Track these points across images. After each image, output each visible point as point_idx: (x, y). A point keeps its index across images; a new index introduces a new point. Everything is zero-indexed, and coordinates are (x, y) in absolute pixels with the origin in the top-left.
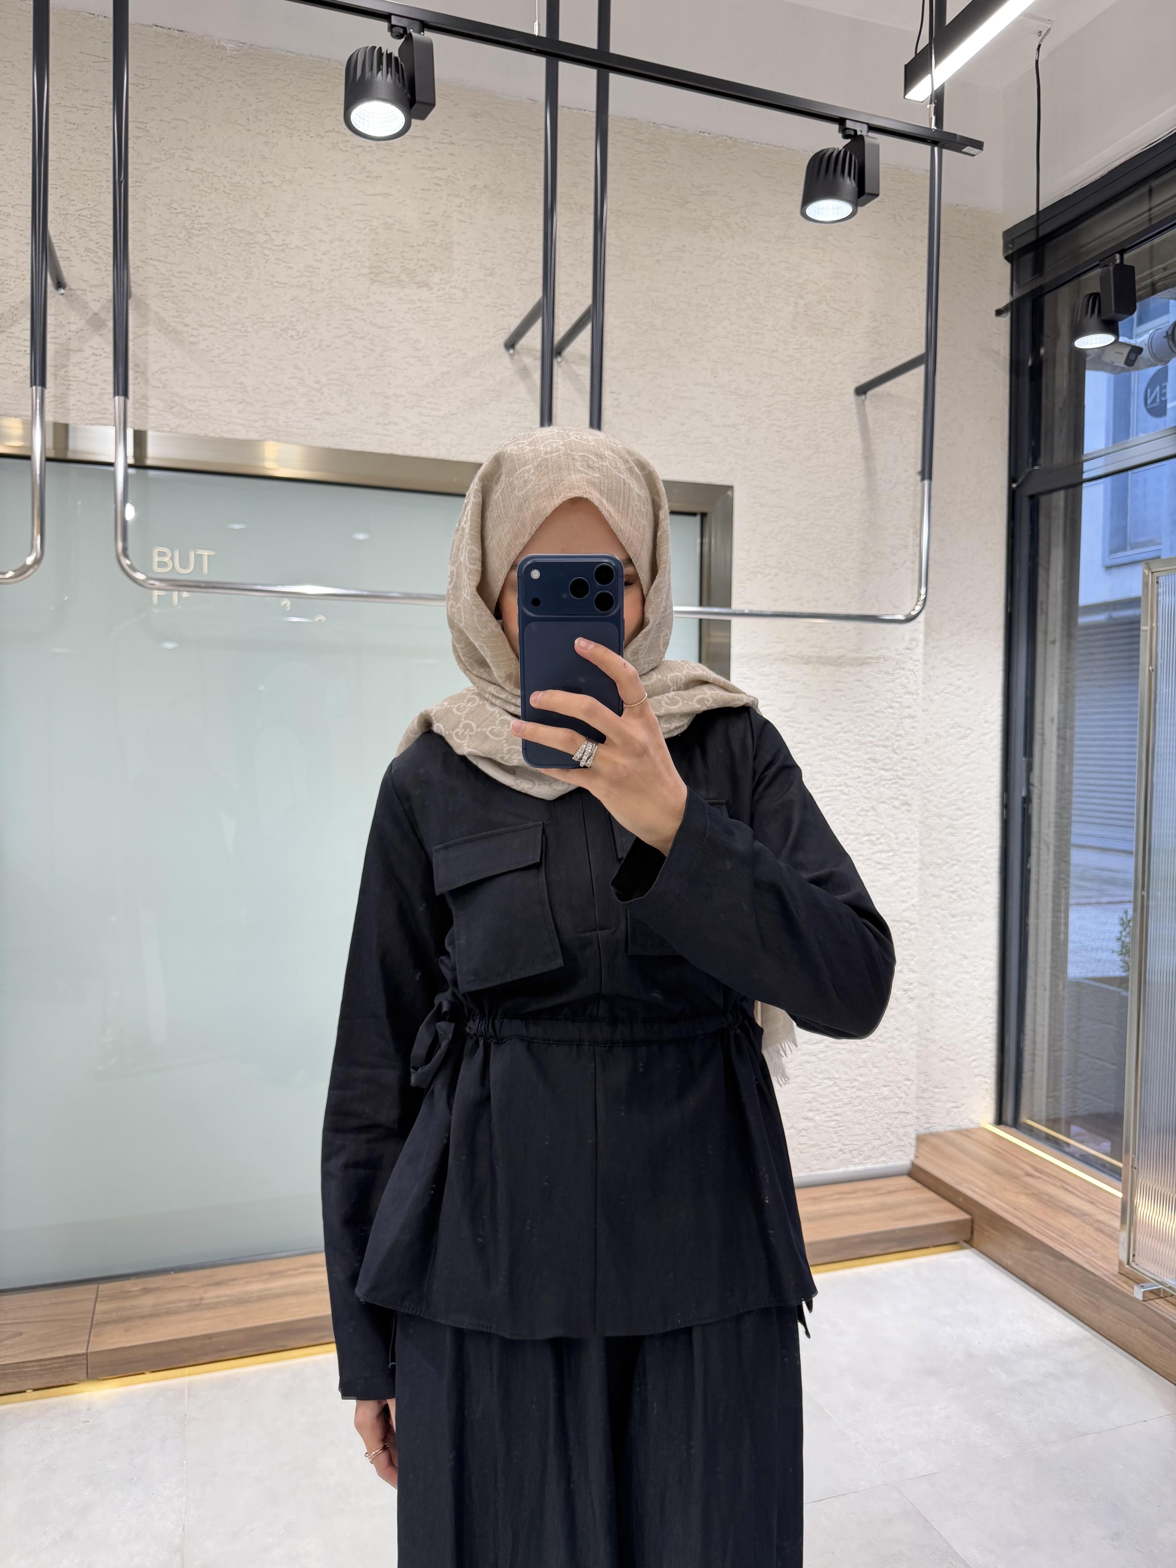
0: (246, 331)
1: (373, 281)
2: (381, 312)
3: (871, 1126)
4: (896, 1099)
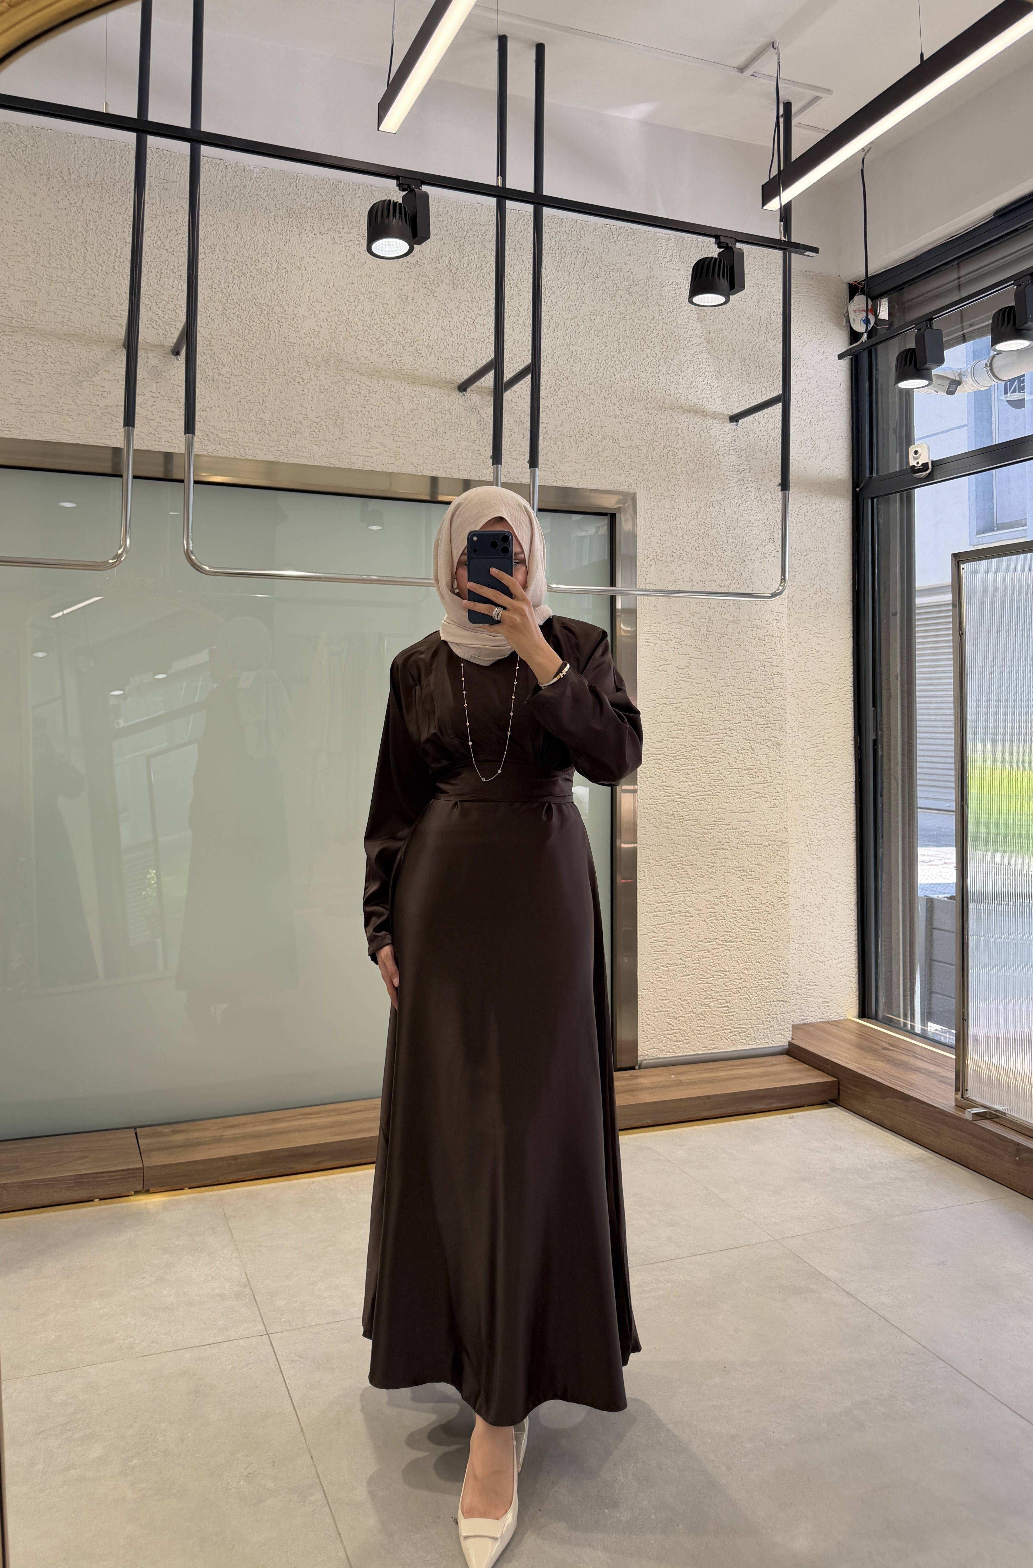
3: (755, 1012)
4: (775, 990)
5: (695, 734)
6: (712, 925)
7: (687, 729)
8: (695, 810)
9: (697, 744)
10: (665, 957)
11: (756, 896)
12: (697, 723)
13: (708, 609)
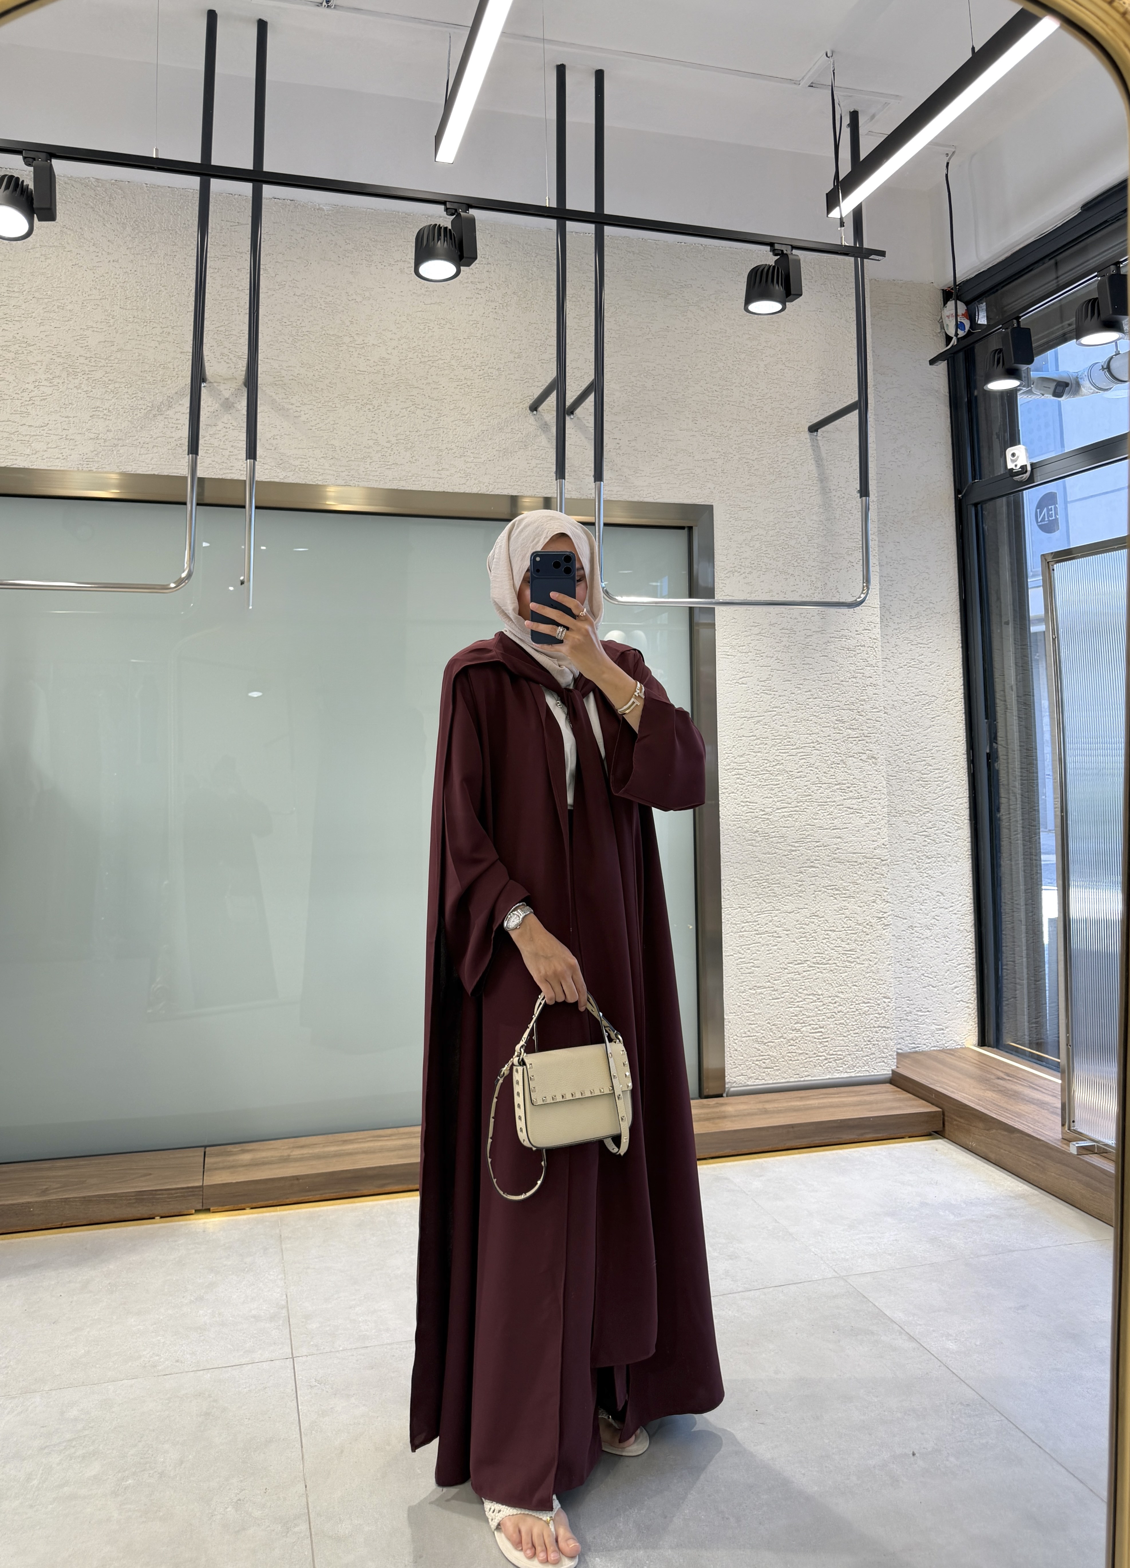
0: (336, 407)
3: (853, 1038)
4: (876, 1015)
5: (779, 748)
6: (802, 946)
7: (770, 743)
8: (781, 827)
9: (781, 758)
10: (752, 979)
11: (850, 916)
12: (781, 737)
13: (789, 620)
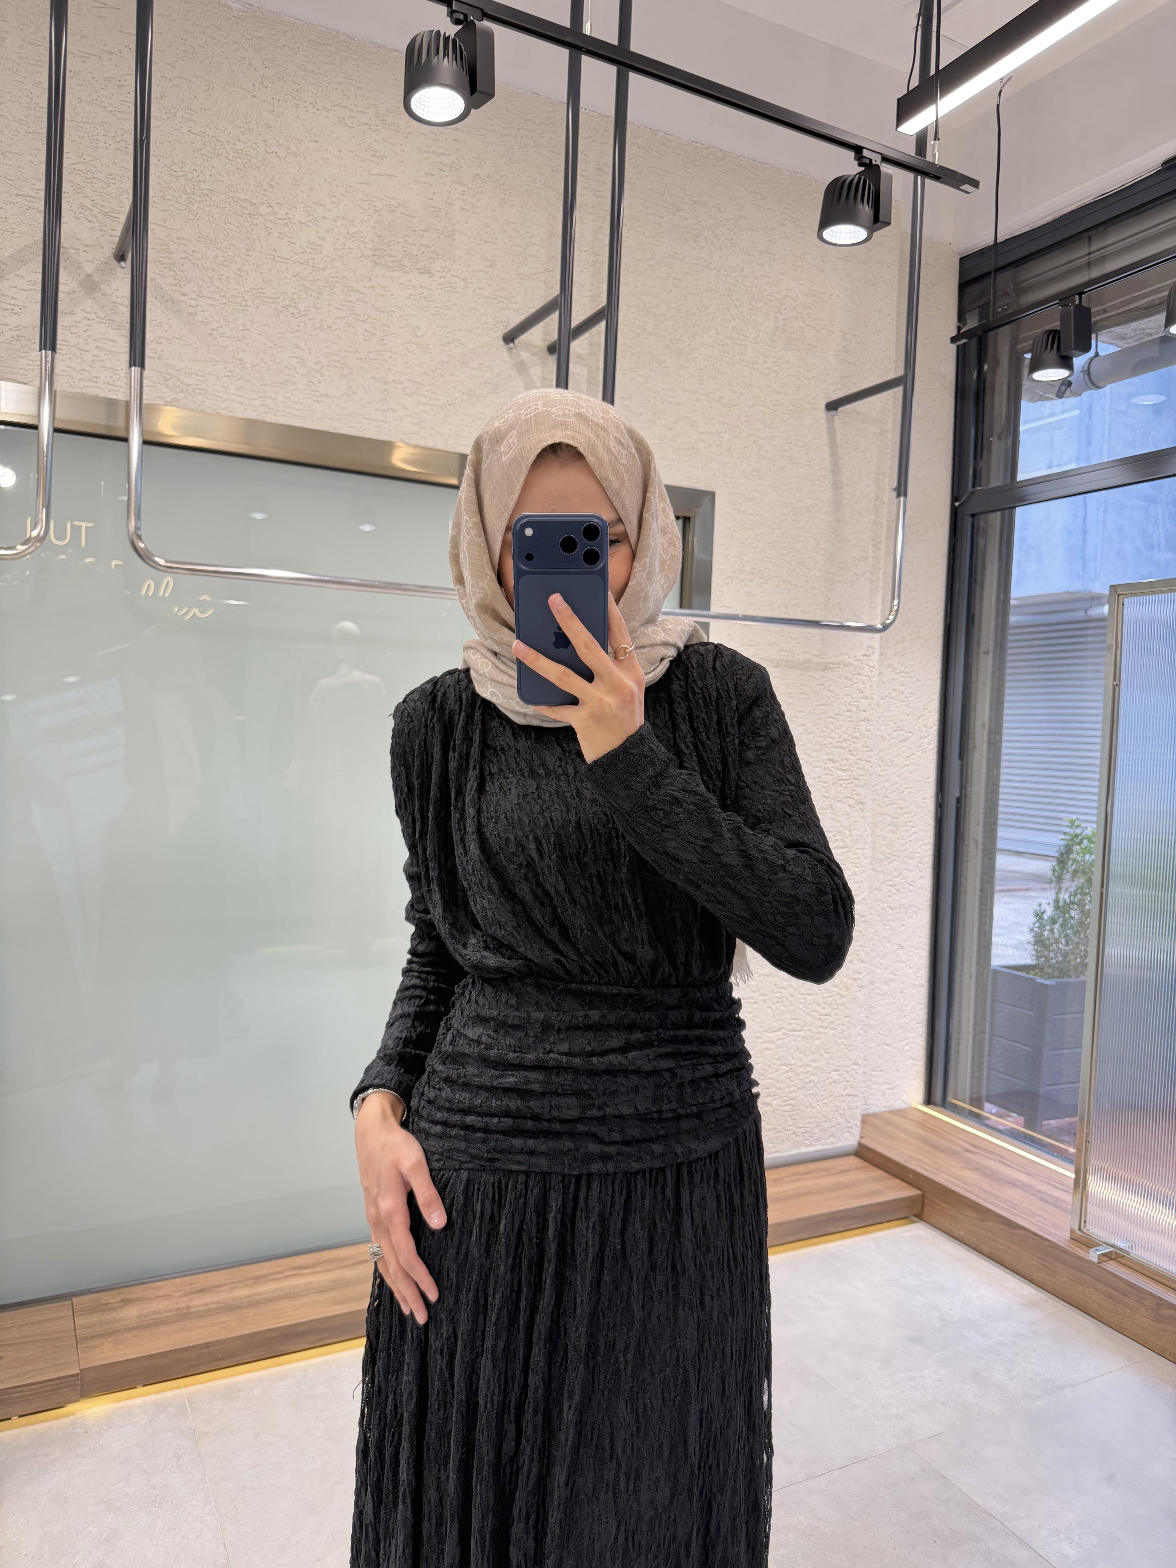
0: (246, 305)
1: (376, 264)
2: (384, 296)
